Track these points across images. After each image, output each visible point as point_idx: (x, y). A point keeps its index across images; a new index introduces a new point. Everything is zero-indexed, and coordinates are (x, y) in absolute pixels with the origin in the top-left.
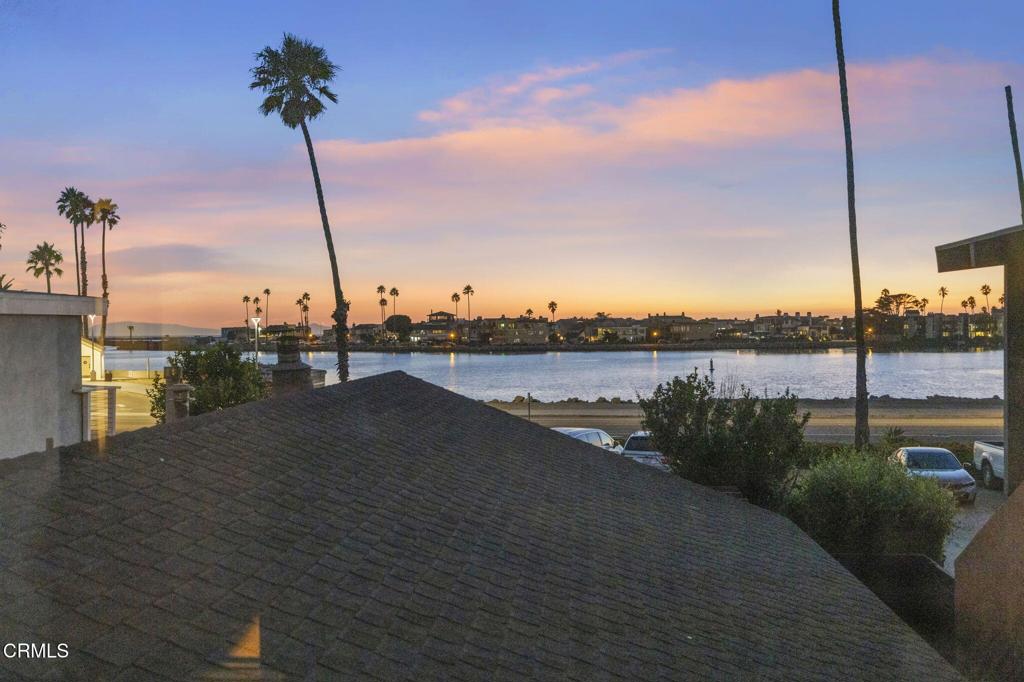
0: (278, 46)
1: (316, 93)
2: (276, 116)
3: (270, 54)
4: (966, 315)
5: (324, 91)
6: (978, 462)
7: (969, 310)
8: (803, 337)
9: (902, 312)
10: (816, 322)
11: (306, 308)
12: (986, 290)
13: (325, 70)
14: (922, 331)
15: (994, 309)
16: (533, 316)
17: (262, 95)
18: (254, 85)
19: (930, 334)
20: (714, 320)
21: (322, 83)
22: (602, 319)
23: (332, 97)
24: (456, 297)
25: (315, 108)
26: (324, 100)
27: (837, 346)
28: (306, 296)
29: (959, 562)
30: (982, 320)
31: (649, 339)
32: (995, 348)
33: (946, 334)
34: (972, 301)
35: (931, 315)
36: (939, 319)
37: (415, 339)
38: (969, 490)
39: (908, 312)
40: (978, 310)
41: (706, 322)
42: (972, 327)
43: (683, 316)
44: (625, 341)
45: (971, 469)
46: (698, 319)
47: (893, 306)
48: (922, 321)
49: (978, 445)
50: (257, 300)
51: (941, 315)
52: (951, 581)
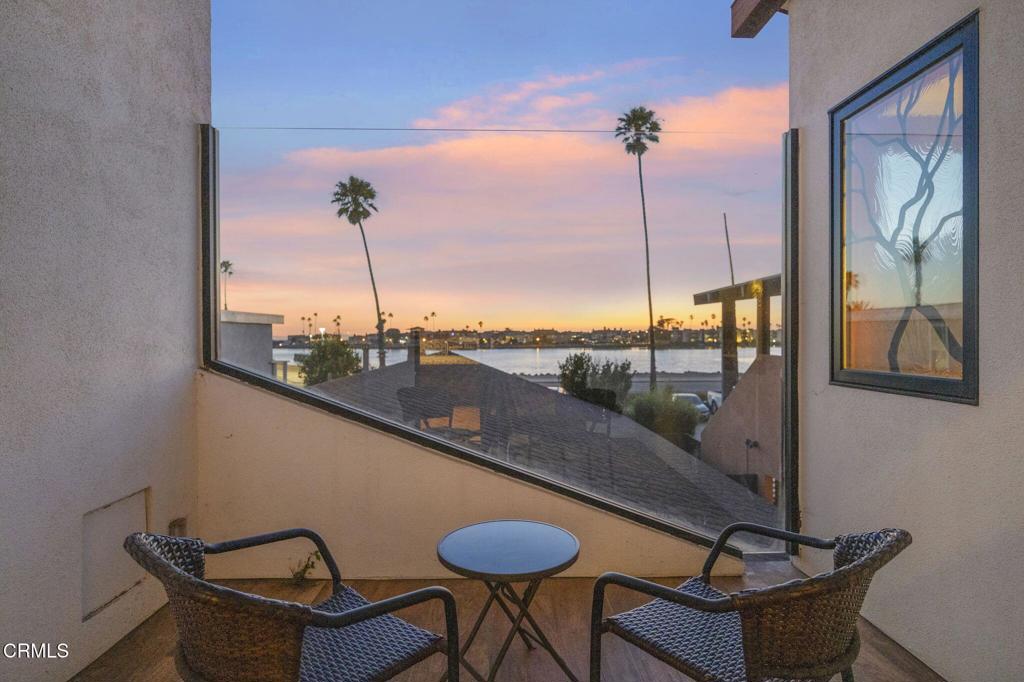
0: (346, 181)
1: (367, 207)
2: (344, 217)
3: (342, 185)
4: (703, 330)
5: (371, 205)
6: (710, 402)
7: (705, 328)
8: (618, 342)
9: (670, 329)
10: (625, 334)
11: (338, 324)
12: (714, 316)
13: (371, 195)
14: (681, 338)
15: (718, 327)
16: (469, 329)
17: (337, 206)
18: (334, 201)
19: (685, 340)
20: (570, 332)
21: (370, 201)
22: (508, 331)
23: (375, 209)
24: (426, 318)
25: (366, 214)
26: (371, 210)
27: (635, 346)
28: (339, 317)
29: (703, 434)
30: (712, 333)
31: (535, 342)
32: (718, 347)
33: (693, 340)
34: (706, 322)
35: (685, 330)
36: (689, 332)
37: (402, 342)
38: (706, 414)
39: (674, 328)
40: (709, 327)
41: (565, 333)
42: (706, 336)
43: (553, 330)
44: (521, 343)
45: (707, 404)
46: (560, 331)
47: (665, 325)
48: (681, 333)
49: (710, 393)
50: (309, 319)
51: (690, 330)
52: (700, 444)
